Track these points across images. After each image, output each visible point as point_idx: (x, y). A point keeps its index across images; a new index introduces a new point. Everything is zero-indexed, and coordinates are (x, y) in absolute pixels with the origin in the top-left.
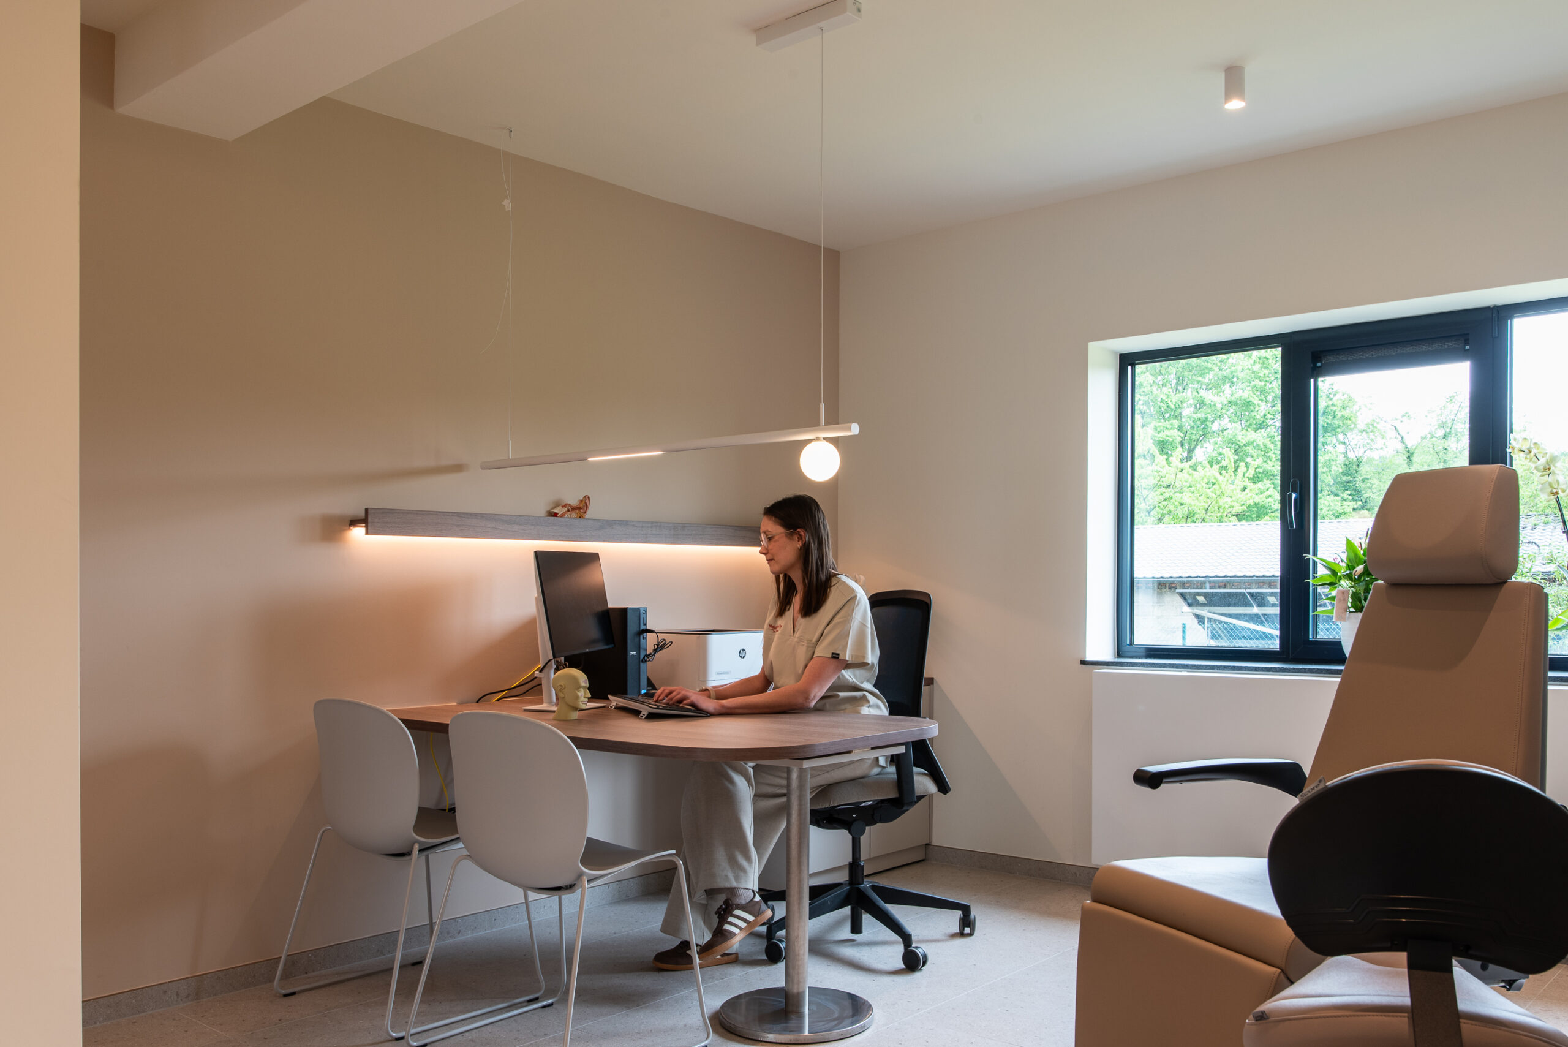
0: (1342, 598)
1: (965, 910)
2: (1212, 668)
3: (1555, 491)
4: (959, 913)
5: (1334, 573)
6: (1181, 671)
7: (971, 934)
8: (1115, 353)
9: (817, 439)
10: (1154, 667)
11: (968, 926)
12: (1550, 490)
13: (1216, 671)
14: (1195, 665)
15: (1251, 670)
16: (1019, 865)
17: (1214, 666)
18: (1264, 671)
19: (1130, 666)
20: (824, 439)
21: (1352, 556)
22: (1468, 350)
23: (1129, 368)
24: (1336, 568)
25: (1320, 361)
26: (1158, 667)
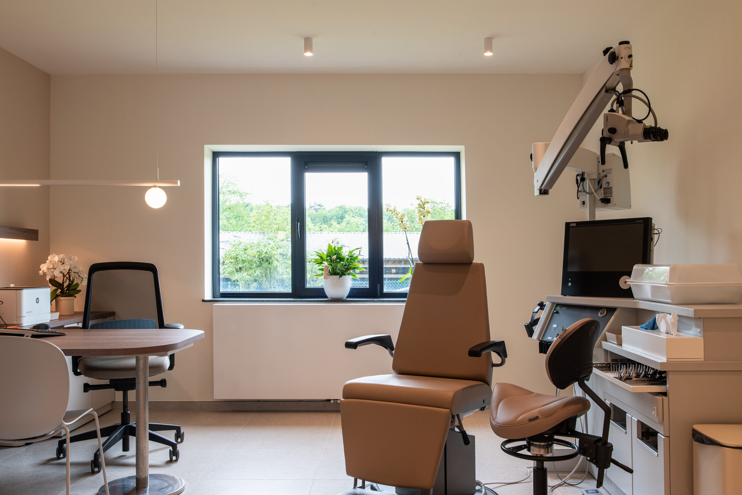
0: (326, 269)
1: (178, 429)
2: (269, 301)
3: (405, 227)
4: (174, 432)
5: (322, 258)
6: (255, 303)
7: (182, 442)
8: (211, 151)
9: (155, 186)
10: (240, 302)
11: (180, 438)
12: (403, 227)
13: (271, 302)
14: (261, 300)
15: (288, 302)
16: (169, 405)
17: (270, 300)
18: (293, 302)
19: (228, 302)
20: (158, 186)
21: (330, 251)
22: (366, 168)
23: (217, 158)
24: (322, 256)
25: (307, 166)
26: (243, 302)
